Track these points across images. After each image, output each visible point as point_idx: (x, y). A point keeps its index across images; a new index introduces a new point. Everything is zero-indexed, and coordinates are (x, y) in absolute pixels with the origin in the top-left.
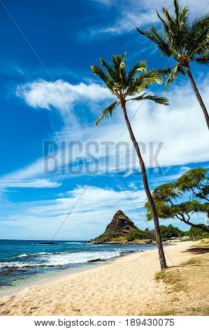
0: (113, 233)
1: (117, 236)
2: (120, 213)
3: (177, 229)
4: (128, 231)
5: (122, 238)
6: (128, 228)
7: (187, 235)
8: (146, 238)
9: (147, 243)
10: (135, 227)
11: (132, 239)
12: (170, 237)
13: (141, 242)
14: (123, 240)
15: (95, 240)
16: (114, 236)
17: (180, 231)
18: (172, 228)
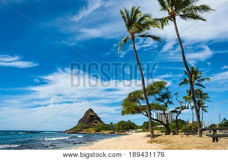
0: (85, 125)
1: (88, 128)
2: (91, 110)
3: (134, 124)
4: (96, 124)
5: (91, 129)
6: (96, 122)
7: (141, 128)
8: (110, 130)
9: (111, 133)
10: (102, 122)
11: (99, 130)
12: (128, 129)
13: (106, 132)
14: (92, 130)
15: (69, 130)
16: (85, 128)
17: (136, 126)
18: (131, 123)
